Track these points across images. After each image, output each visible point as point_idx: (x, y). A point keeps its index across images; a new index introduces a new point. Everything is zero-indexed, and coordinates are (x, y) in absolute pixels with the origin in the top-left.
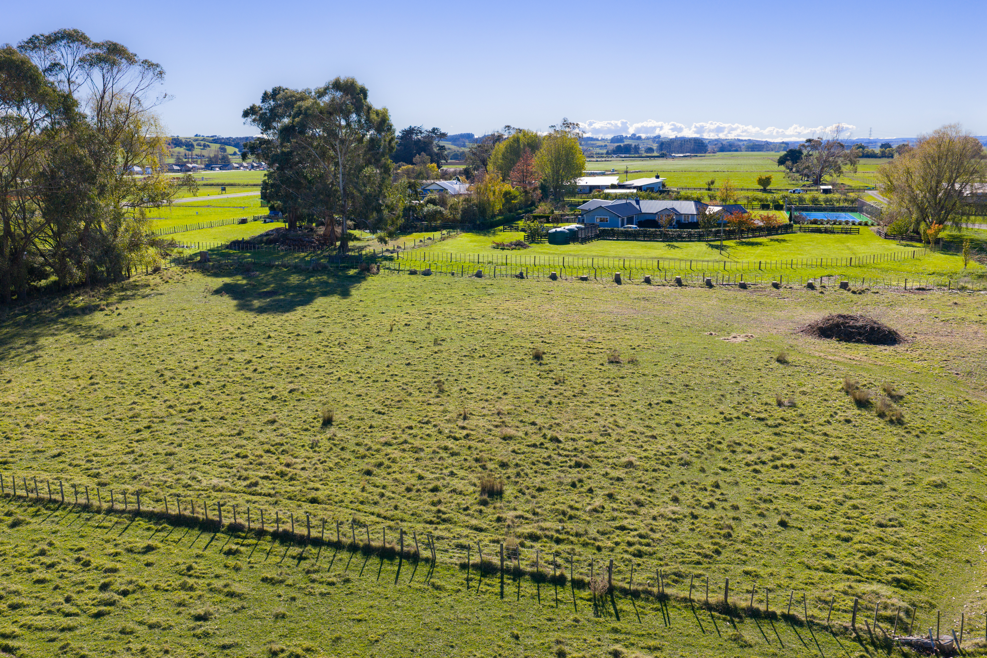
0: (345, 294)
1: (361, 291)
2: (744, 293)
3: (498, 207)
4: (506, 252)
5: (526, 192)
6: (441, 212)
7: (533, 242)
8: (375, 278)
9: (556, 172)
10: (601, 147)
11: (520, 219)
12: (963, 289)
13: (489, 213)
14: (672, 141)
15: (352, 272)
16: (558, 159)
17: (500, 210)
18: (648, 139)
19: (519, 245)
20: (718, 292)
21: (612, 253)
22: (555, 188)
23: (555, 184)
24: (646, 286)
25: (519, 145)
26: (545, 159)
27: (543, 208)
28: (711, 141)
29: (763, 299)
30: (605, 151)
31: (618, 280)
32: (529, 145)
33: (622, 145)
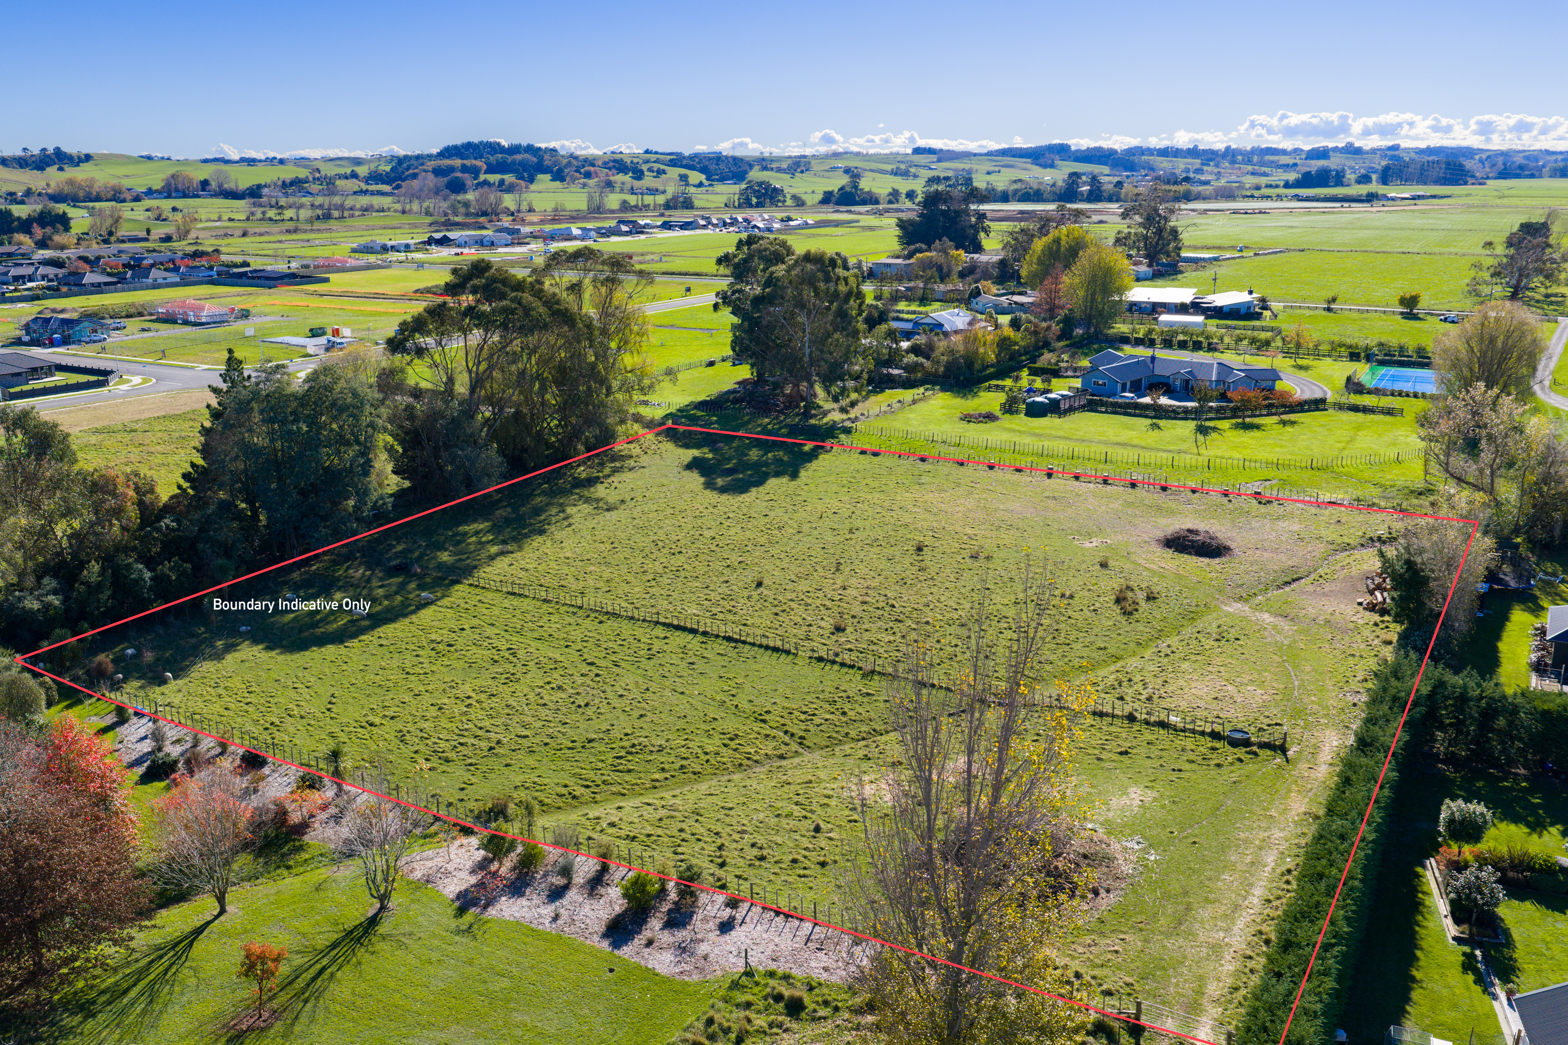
1: (810, 471)
4: (970, 426)
6: (921, 365)
7: (1008, 411)
8: (826, 457)
13: (977, 365)
15: (809, 447)
17: (994, 360)
19: (989, 417)
24: (1071, 483)
26: (1077, 280)
27: (1048, 356)
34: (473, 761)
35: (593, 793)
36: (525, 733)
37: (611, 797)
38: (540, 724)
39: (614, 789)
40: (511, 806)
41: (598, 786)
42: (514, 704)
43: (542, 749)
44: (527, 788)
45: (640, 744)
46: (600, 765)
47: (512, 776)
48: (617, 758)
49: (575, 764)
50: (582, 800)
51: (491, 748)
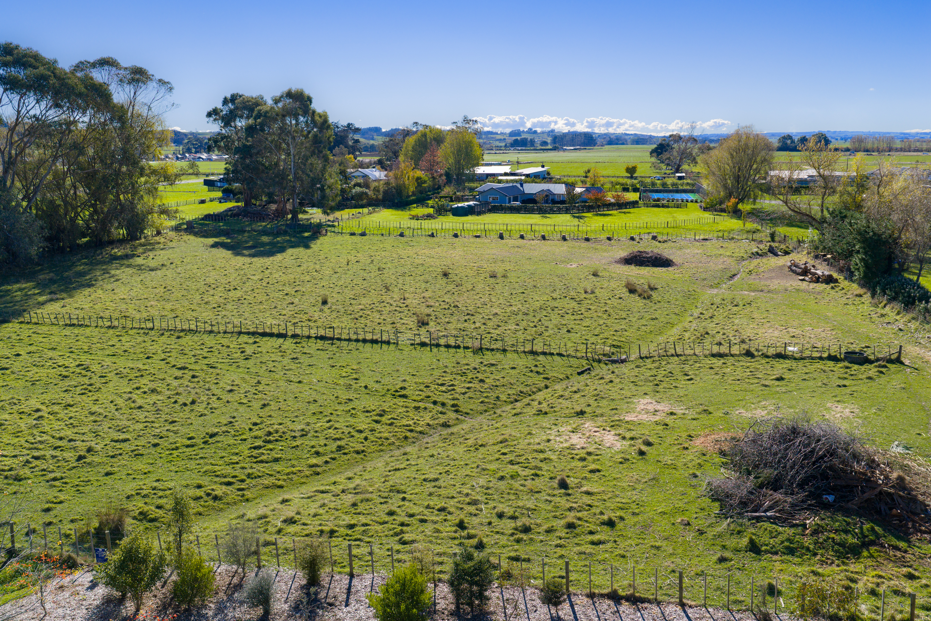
0: (307, 247)
1: (318, 245)
2: (587, 243)
3: (412, 189)
4: (419, 221)
5: (434, 178)
6: (366, 194)
7: (440, 215)
8: (326, 238)
9: (458, 162)
10: (500, 140)
11: (430, 199)
12: (733, 238)
13: (405, 194)
14: (565, 135)
15: (306, 234)
16: (459, 151)
17: (413, 192)
18: (543, 133)
19: (429, 217)
20: (569, 243)
21: (500, 221)
22: (457, 175)
23: (457, 172)
24: (521, 241)
25: (426, 139)
26: (449, 151)
27: (447, 190)
28: (600, 136)
29: (599, 247)
30: (503, 144)
31: (501, 237)
32: (435, 139)
33: (519, 138)
34: (58, 475)
35: (239, 490)
36: (123, 436)
37: (265, 492)
38: (141, 426)
39: (266, 482)
40: (128, 521)
41: (243, 481)
42: (101, 411)
43: (152, 450)
44: (144, 496)
45: (277, 432)
46: (235, 459)
47: (119, 485)
48: (255, 448)
49: (202, 461)
50: (229, 499)
51: (80, 458)
